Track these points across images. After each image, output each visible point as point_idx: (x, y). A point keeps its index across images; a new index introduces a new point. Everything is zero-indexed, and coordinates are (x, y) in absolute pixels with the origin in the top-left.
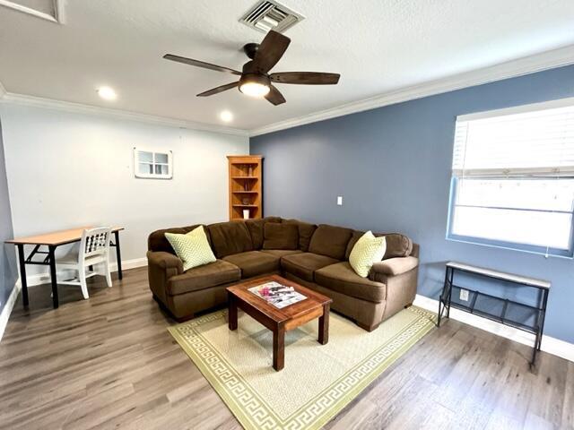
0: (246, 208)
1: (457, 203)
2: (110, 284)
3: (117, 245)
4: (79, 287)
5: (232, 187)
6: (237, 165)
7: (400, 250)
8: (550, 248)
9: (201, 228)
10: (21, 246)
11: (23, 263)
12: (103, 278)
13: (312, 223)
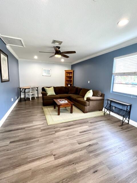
0: (69, 84)
1: (114, 82)
2: (36, 99)
3: (38, 90)
4: (30, 98)
5: (66, 78)
6: (67, 73)
7: (97, 95)
8: (133, 95)
9: (53, 87)
10: (20, 88)
11: (20, 92)
12: (35, 97)
13: (81, 88)
